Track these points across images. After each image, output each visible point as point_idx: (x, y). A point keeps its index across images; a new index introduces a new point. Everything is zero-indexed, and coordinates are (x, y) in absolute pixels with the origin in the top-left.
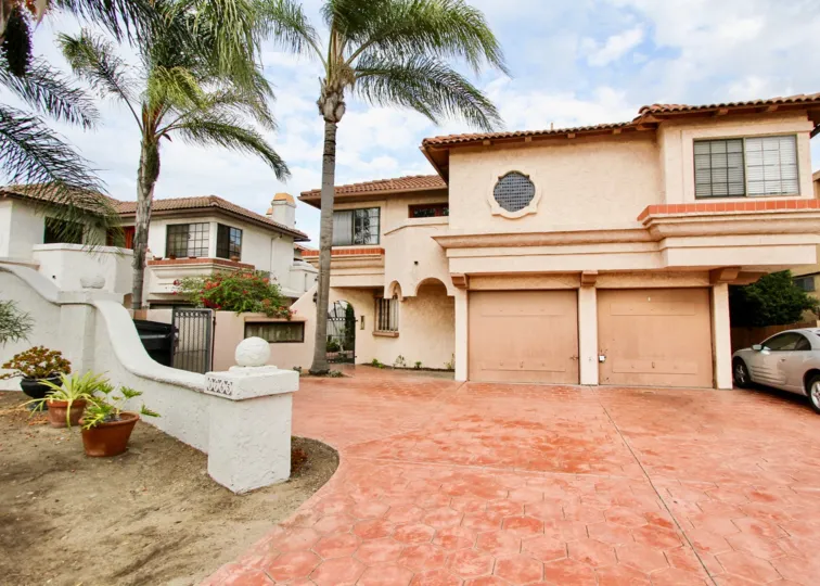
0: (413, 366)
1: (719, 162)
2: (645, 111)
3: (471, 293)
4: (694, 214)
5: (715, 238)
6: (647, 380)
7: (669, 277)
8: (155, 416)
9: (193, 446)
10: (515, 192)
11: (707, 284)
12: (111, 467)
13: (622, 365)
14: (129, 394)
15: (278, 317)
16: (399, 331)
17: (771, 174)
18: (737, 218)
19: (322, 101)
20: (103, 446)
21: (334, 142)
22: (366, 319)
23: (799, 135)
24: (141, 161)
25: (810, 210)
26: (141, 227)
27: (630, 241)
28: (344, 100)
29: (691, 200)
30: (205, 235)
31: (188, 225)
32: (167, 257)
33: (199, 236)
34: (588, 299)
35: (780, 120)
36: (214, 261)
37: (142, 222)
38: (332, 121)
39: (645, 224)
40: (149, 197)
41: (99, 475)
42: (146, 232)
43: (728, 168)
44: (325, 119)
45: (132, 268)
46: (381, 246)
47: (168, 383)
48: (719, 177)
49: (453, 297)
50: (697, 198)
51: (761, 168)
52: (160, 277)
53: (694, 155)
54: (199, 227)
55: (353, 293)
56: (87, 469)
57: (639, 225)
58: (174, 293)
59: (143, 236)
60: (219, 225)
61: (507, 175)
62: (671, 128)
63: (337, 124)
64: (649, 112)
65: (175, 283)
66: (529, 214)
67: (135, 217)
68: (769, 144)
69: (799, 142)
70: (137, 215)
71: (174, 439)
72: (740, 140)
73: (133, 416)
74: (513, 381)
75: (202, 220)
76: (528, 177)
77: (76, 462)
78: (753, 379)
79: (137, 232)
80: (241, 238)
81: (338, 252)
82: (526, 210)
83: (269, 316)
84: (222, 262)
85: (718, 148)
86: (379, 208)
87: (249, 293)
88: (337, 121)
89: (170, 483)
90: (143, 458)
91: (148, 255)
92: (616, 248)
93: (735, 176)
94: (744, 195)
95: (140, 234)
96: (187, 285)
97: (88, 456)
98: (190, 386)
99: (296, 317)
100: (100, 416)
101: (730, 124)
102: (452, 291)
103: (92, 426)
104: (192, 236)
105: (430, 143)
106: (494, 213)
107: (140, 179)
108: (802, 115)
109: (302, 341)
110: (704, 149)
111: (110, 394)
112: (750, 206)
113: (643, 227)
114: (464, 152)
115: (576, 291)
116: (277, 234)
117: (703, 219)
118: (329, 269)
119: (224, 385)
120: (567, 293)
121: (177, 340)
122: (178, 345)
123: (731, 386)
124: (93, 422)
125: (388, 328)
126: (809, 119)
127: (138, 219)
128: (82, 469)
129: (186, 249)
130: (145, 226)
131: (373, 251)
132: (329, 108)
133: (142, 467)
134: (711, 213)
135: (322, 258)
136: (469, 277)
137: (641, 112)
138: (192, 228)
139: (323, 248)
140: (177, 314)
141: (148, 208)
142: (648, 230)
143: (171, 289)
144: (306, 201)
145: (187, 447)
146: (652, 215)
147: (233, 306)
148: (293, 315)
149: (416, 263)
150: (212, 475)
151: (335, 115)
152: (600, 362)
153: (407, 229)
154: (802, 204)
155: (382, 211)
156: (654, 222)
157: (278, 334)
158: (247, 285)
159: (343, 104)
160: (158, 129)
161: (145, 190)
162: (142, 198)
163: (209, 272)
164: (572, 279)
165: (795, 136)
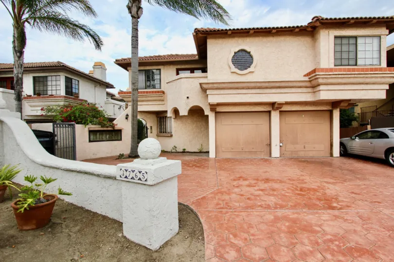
0: (182, 151)
1: (345, 48)
2: (316, 19)
3: (217, 113)
4: (337, 73)
5: (343, 86)
6: (302, 154)
7: (314, 105)
8: (68, 194)
9: (99, 213)
10: (243, 60)
11: (331, 109)
12: (45, 238)
13: (291, 147)
14: (47, 181)
15: (107, 127)
16: (173, 133)
17: (369, 55)
18: (356, 76)
19: (130, 5)
20: (34, 222)
21: (137, 30)
22: (153, 128)
23: (382, 36)
24: (14, 36)
25: (389, 72)
26: (18, 76)
27: (300, 87)
28: (141, 6)
29: (332, 66)
30: (58, 83)
31: (46, 77)
32: (34, 94)
33: (54, 83)
34: (275, 116)
35: (373, 29)
36: (65, 97)
37: (18, 73)
38: (136, 17)
39: (309, 78)
40: (21, 58)
41: (38, 247)
42: (22, 79)
43: (349, 51)
44: (132, 16)
45: (14, 101)
46: (162, 89)
47: (72, 171)
48: (345, 56)
49: (208, 115)
50: (335, 66)
51: (364, 52)
52: (31, 106)
53: (335, 44)
54: (54, 78)
55: (146, 114)
56: (26, 242)
57: (307, 79)
58: (42, 115)
59: (20, 81)
60: (66, 77)
61: (239, 51)
62: (324, 30)
63: (139, 20)
64: (318, 20)
65: (42, 110)
66: (250, 72)
67: (13, 71)
68: (368, 40)
69: (382, 40)
70: (15, 69)
71: (82, 208)
72: (356, 37)
73: (53, 197)
74: (238, 157)
75: (55, 74)
76: (249, 53)
77: (13, 237)
78: (350, 151)
79: (15, 79)
80: (78, 85)
81: (141, 92)
82: (249, 70)
83: (102, 127)
84: (70, 98)
85: (345, 41)
86: (160, 70)
87: (90, 114)
88: (139, 18)
89: (99, 248)
90: (67, 226)
91: (23, 93)
92: (293, 90)
93: (352, 55)
94: (356, 65)
95: (17, 81)
96: (49, 110)
97: (21, 230)
98: (95, 173)
99: (117, 128)
100: (30, 200)
101: (351, 29)
102: (207, 112)
103: (25, 209)
104: (49, 83)
105: (199, 31)
106: (232, 71)
107: (14, 47)
108: (384, 26)
109: (121, 140)
110: (339, 41)
111: (34, 183)
112: (358, 70)
113: (308, 80)
114: (215, 38)
115: (270, 112)
116: (97, 84)
117: (340, 76)
118: (137, 101)
119: (138, 174)
120: (265, 113)
121: (57, 142)
122: (57, 144)
123: (339, 155)
124: (26, 206)
125: (166, 133)
126: (387, 29)
127: (15, 71)
128: (21, 243)
129: (47, 90)
130: (20, 76)
131: (158, 92)
132: (134, 10)
133: (70, 235)
134: (345, 73)
135: (134, 95)
136: (219, 105)
137: (313, 19)
138: (49, 78)
139: (133, 90)
140: (55, 126)
141: (22, 65)
142: (310, 81)
143: (39, 113)
144: (119, 64)
145: (95, 214)
146: (317, 73)
147: (81, 122)
148: (116, 126)
149: (188, 98)
150: (128, 236)
151: (137, 14)
152: (280, 146)
153: (182, 79)
154: (381, 69)
155: (162, 71)
156: (317, 77)
157: (107, 137)
158: (88, 110)
159: (142, 8)
160: (23, 18)
161: (18, 54)
162: (17, 59)
163: (62, 103)
164: (268, 106)
165: (380, 37)
